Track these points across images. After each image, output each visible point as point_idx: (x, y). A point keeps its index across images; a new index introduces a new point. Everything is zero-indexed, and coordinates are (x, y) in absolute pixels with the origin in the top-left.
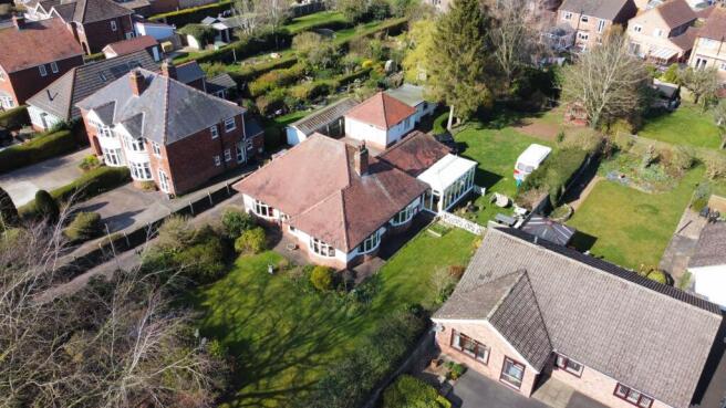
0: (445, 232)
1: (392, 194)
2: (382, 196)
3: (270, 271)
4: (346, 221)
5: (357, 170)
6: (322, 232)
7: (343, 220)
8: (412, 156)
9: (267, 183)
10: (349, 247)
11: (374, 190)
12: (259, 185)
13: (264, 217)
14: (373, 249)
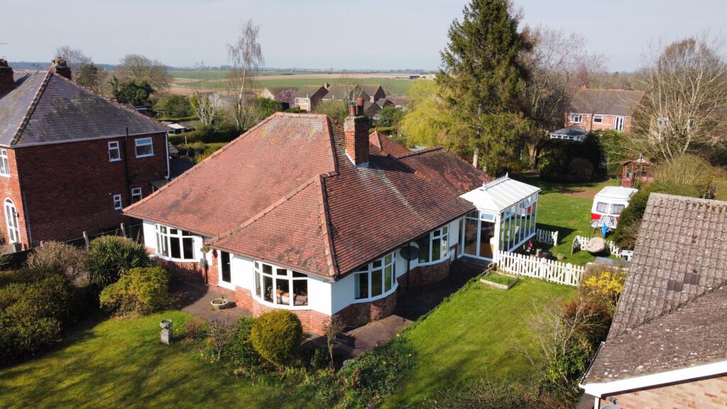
0: (513, 283)
1: (413, 204)
2: (396, 202)
3: (165, 338)
4: (330, 225)
5: (350, 155)
6: (280, 249)
7: (323, 221)
8: (437, 173)
9: (185, 197)
10: (337, 266)
11: (380, 190)
12: (170, 203)
13: (175, 260)
14: (384, 295)
